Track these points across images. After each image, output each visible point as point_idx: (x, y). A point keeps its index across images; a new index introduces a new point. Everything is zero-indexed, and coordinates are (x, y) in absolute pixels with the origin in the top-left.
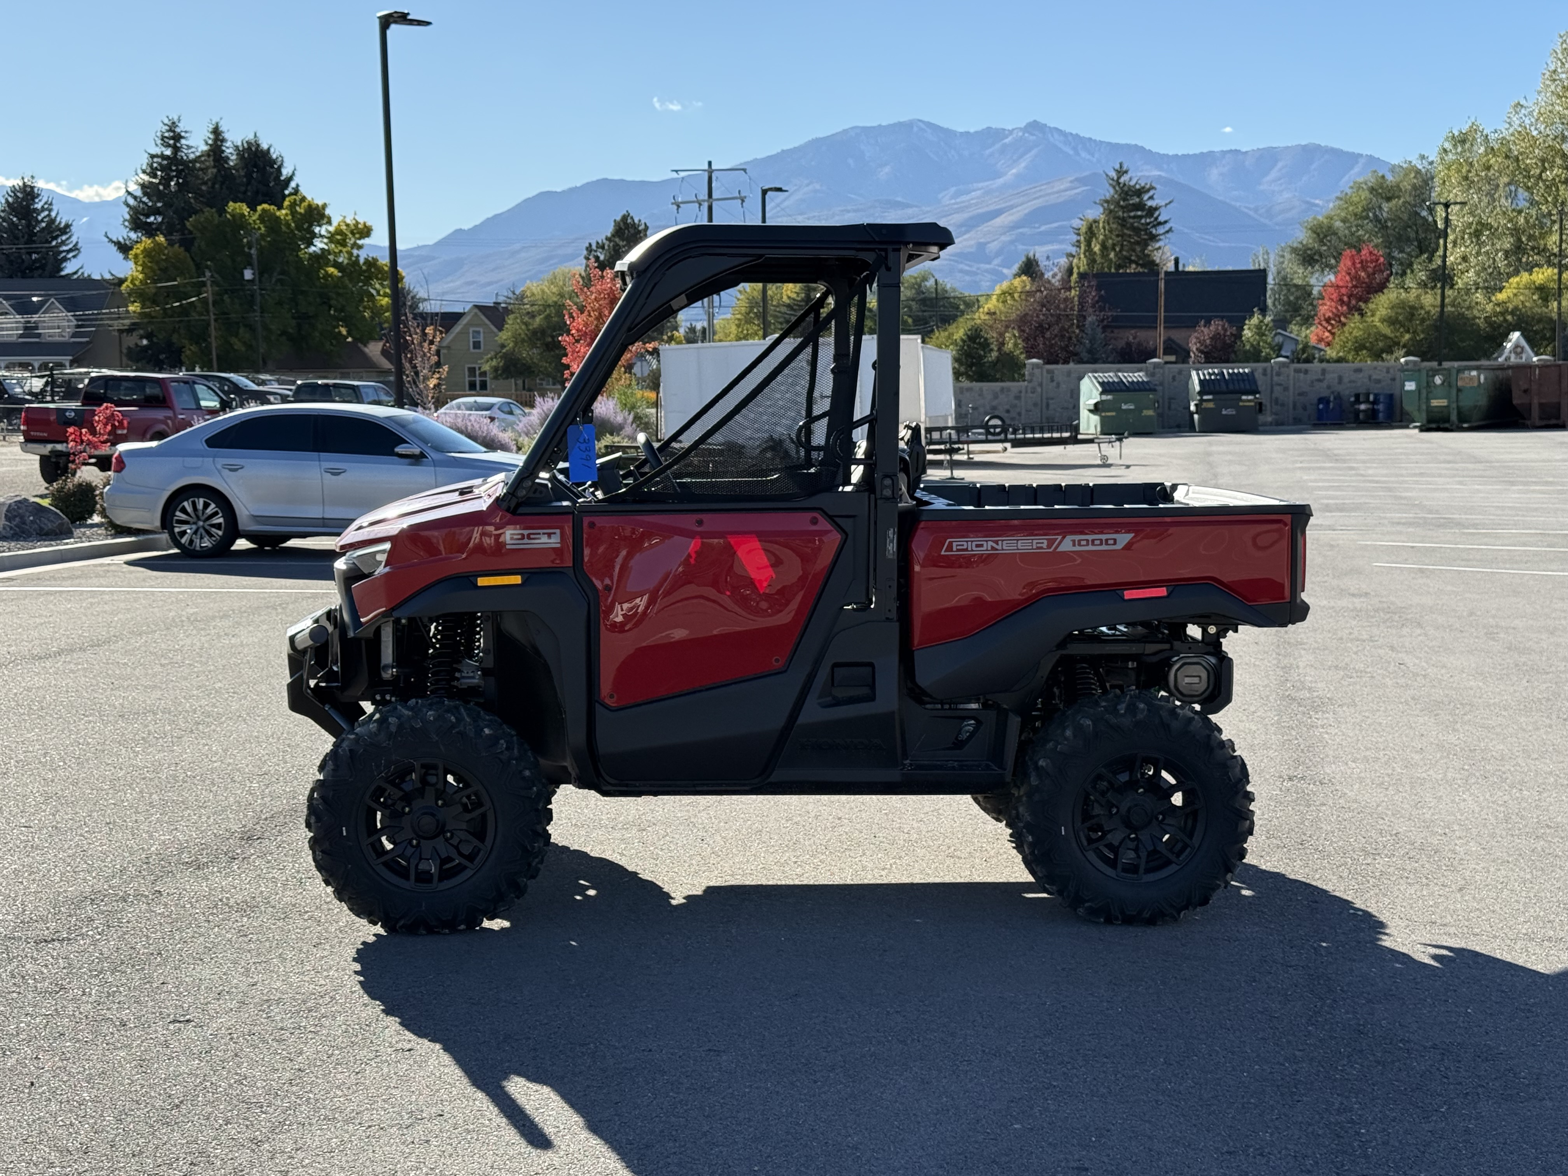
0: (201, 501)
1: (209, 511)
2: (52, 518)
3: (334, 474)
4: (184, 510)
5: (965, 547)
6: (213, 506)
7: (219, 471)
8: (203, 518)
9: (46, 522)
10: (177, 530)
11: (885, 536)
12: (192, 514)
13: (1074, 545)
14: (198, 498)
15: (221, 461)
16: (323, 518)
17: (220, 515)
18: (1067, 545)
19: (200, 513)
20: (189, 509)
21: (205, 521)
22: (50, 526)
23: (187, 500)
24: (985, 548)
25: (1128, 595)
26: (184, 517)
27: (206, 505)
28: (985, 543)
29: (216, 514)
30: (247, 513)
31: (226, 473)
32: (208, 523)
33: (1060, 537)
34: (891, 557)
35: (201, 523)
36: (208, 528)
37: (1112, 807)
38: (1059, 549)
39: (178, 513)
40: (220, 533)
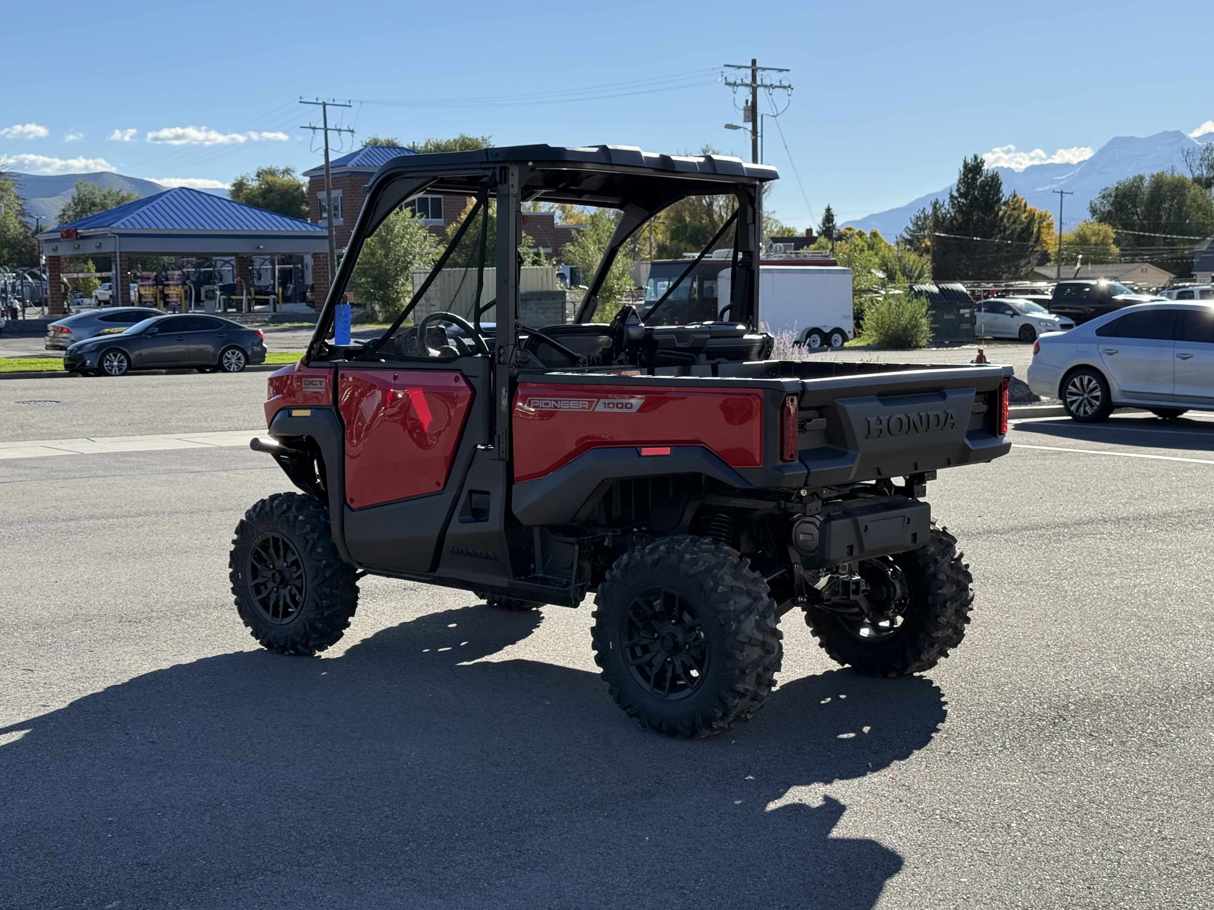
0: (1087, 377)
1: (1092, 386)
2: (1022, 389)
3: (1183, 358)
4: (1074, 385)
5: (538, 404)
6: (1094, 382)
7: (1100, 354)
8: (1087, 391)
9: (1017, 391)
10: (1068, 400)
11: (501, 392)
12: (1080, 388)
13: (605, 407)
14: (1085, 375)
15: (1102, 347)
16: (1173, 395)
17: (1099, 389)
18: (600, 407)
19: (1085, 387)
20: (1078, 384)
21: (1089, 393)
22: (1019, 394)
23: (1077, 377)
24: (549, 406)
25: (646, 451)
26: (1074, 390)
27: (1090, 381)
28: (549, 402)
29: (1096, 388)
30: (1118, 388)
31: (1105, 356)
32: (1091, 395)
33: (596, 400)
34: (504, 410)
35: (1086, 395)
36: (1090, 399)
37: (655, 632)
38: (596, 410)
39: (1070, 387)
40: (1098, 403)
